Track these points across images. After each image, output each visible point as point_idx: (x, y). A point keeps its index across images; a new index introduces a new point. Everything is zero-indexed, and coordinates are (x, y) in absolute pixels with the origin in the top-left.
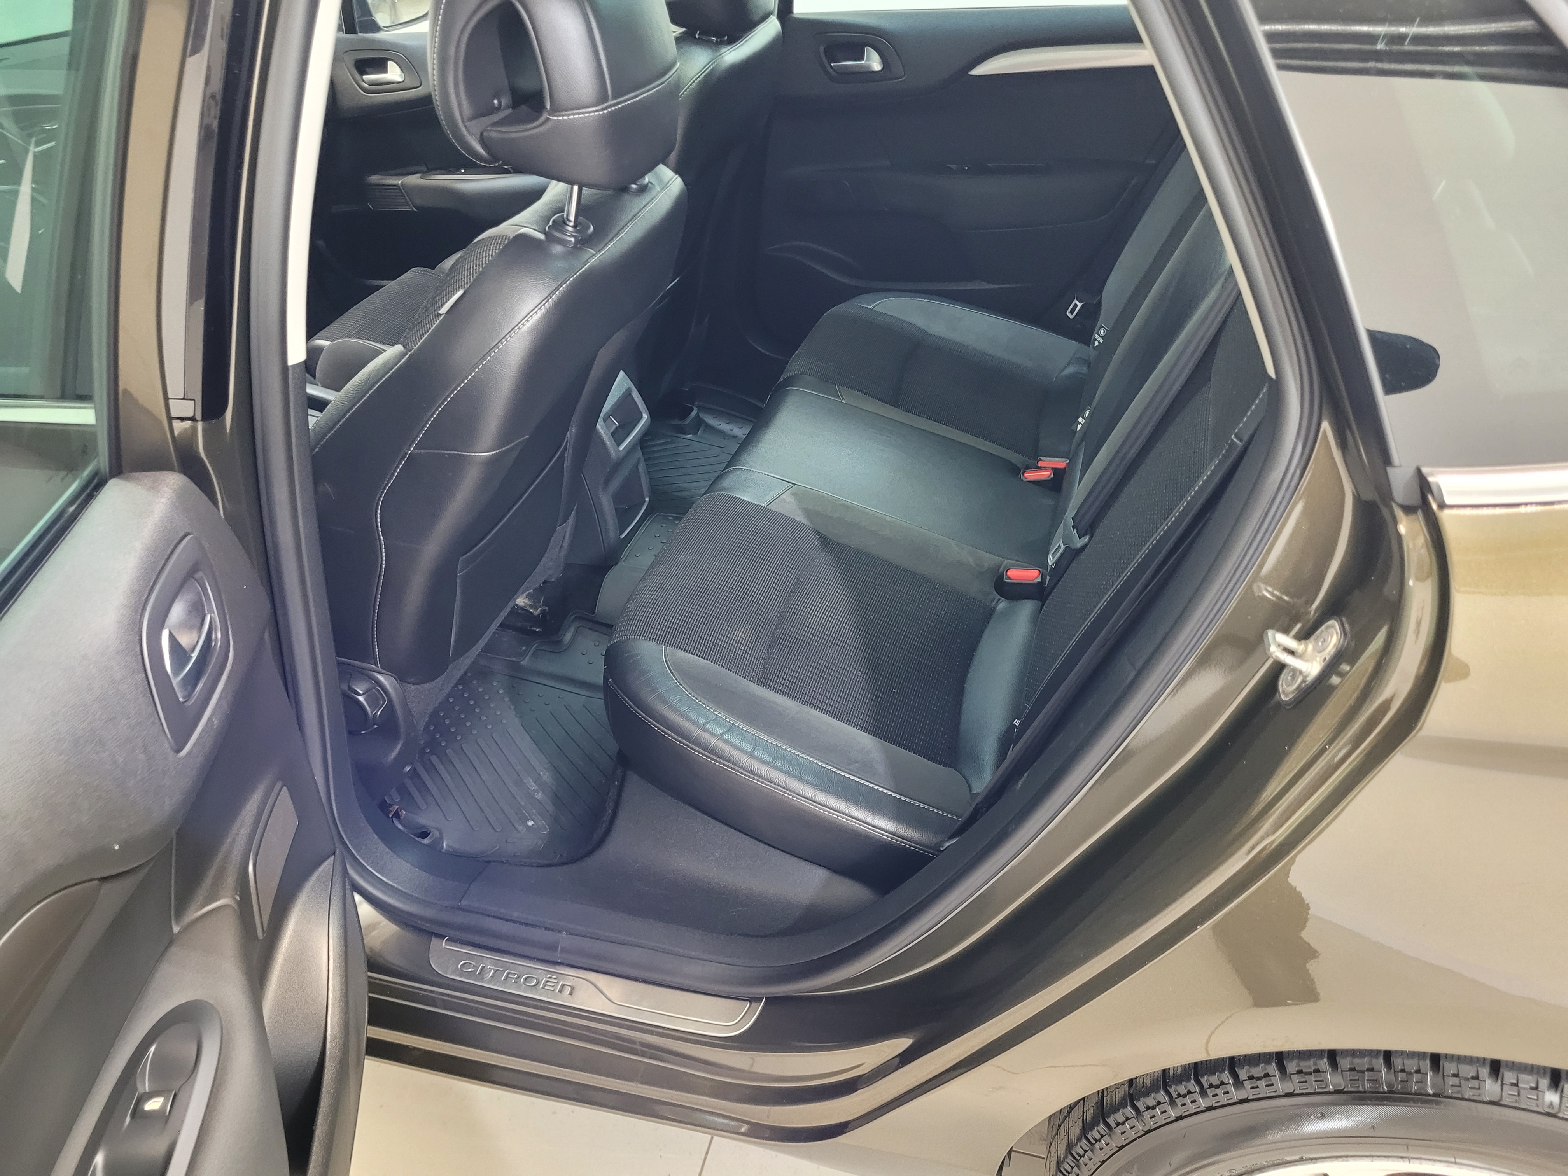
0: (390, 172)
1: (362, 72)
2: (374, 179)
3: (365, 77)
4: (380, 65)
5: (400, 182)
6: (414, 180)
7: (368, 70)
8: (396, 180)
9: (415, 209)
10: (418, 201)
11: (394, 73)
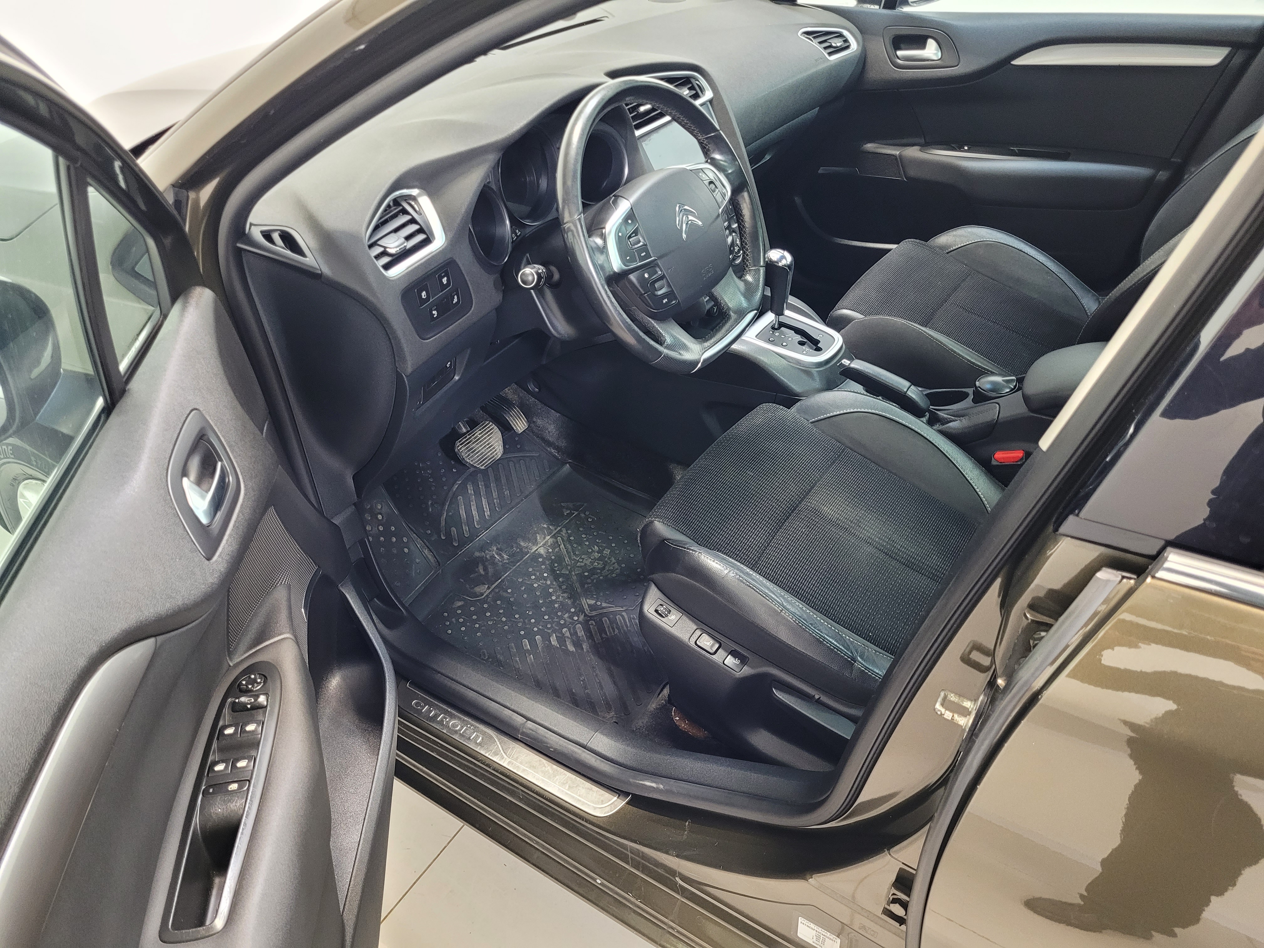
0: (888, 142)
1: (897, 47)
2: (870, 146)
3: (900, 53)
4: (919, 41)
5: (898, 153)
6: (913, 152)
7: (902, 46)
8: (895, 150)
9: (905, 179)
10: (912, 173)
11: (931, 51)
